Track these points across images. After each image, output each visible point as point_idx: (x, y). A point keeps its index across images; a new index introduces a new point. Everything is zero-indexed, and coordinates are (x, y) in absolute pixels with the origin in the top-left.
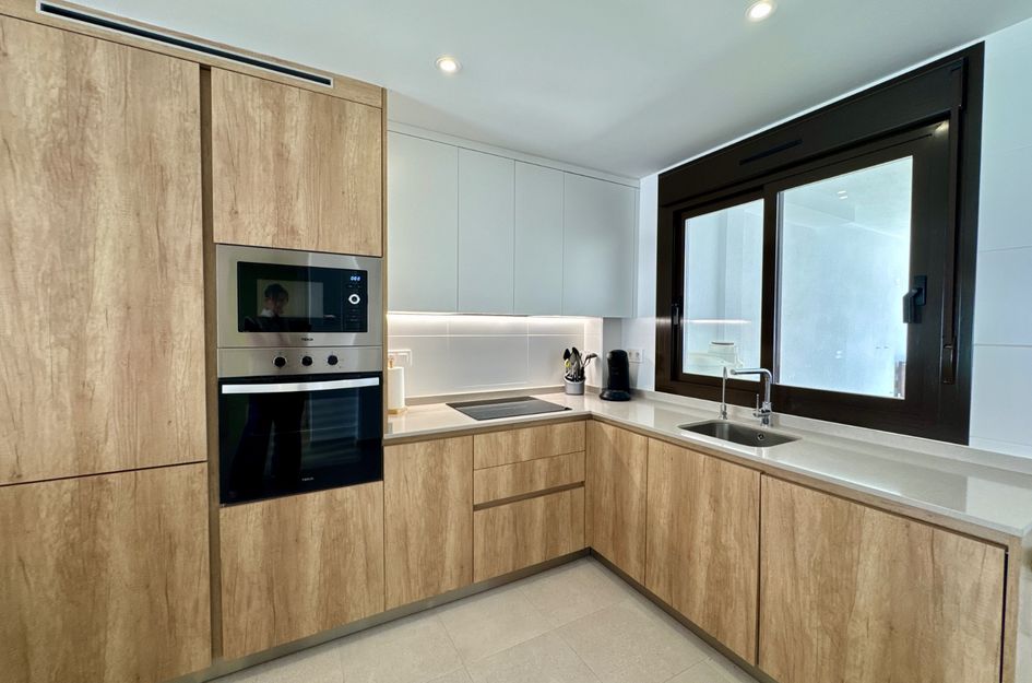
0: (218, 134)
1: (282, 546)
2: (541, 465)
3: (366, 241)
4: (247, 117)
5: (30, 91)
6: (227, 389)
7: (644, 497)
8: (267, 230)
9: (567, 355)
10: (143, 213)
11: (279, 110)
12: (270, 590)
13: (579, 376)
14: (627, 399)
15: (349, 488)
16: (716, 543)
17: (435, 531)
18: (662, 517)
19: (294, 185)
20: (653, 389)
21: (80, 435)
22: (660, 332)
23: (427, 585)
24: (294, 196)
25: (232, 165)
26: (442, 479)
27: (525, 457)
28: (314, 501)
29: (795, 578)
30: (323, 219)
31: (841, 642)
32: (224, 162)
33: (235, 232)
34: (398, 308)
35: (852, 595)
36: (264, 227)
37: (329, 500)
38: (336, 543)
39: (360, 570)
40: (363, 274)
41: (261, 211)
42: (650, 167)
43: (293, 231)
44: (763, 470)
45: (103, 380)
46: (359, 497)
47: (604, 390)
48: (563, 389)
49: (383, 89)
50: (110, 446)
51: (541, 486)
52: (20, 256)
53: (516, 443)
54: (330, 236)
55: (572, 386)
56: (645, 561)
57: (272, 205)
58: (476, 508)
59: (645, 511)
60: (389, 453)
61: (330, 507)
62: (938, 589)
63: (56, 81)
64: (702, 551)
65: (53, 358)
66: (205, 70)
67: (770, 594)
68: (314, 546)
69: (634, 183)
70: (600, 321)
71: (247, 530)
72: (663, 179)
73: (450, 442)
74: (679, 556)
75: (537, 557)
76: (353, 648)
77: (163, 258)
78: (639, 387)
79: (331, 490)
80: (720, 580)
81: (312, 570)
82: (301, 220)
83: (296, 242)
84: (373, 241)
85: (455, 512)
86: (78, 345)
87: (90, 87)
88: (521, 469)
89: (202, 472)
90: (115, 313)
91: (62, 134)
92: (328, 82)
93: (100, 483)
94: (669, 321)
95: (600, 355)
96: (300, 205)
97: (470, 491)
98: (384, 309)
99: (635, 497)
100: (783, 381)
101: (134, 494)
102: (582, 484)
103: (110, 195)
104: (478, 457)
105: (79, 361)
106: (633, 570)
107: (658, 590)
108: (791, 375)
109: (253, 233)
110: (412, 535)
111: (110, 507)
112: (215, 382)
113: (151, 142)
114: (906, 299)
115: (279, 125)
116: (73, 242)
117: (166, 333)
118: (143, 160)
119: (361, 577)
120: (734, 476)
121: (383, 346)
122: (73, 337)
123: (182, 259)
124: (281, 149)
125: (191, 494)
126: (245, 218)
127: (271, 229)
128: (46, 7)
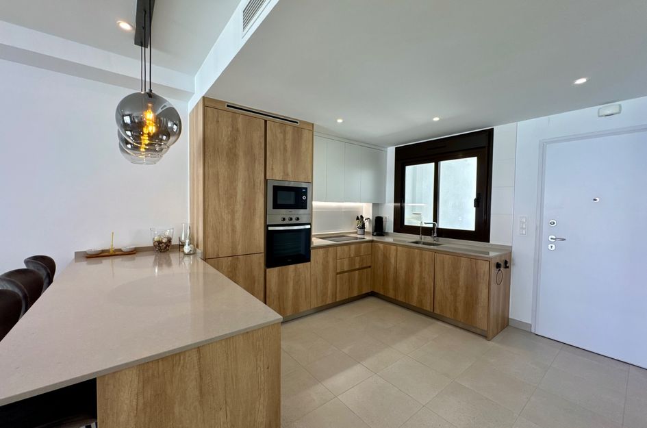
0: (269, 142)
1: (282, 282)
2: (357, 259)
3: (308, 177)
4: (276, 136)
5: (224, 132)
6: (270, 228)
7: (396, 268)
9: (358, 218)
10: (249, 170)
11: (284, 133)
12: (279, 298)
13: (363, 227)
14: (383, 236)
16: (421, 277)
17: (325, 281)
18: (402, 273)
19: (288, 159)
20: (392, 232)
21: (233, 242)
22: (396, 209)
23: (323, 301)
24: (288, 163)
25: (272, 153)
26: (327, 262)
27: (352, 256)
28: (292, 267)
29: (444, 281)
30: (295, 170)
31: (455, 295)
32: (270, 152)
33: (272, 175)
34: (315, 201)
35: (458, 283)
36: (280, 173)
37: (296, 267)
38: (297, 283)
39: (304, 293)
40: (306, 189)
41: (279, 168)
42: (392, 145)
43: (288, 175)
44: (436, 252)
45: (238, 224)
47: (373, 232)
48: (356, 233)
49: (313, 124)
50: (240, 247)
51: (357, 267)
52: (220, 185)
53: (350, 250)
54: (297, 176)
55: (360, 231)
56: (395, 289)
57: (282, 166)
58: (338, 274)
59: (396, 272)
60: (313, 252)
61: (296, 270)
62: (477, 274)
63: (230, 129)
64: (416, 280)
65: (227, 217)
66: (266, 121)
67: (437, 288)
68: (291, 284)
69: (385, 149)
70: (371, 204)
71: (273, 277)
72: (397, 149)
73: (330, 249)
74: (408, 284)
75: (356, 294)
76: (301, 320)
77: (254, 185)
78: (386, 231)
79: (296, 265)
80: (422, 289)
81: (290, 292)
82: (290, 171)
83: (288, 178)
84: (310, 177)
85: (331, 274)
86: (233, 213)
87: (237, 130)
88: (351, 260)
89: (262, 256)
90: (242, 203)
91: (231, 145)
92: (297, 123)
93: (238, 258)
94: (399, 204)
95: (371, 218)
96: (289, 166)
97: (335, 268)
98: (312, 200)
99: (392, 268)
100: (440, 227)
101: (245, 264)
102: (370, 267)
103: (242, 164)
104: (338, 255)
105: (233, 219)
106: (391, 294)
107: (401, 299)
108: (442, 224)
109: (277, 176)
110: (319, 282)
112: (267, 226)
113: (252, 146)
114: (475, 200)
115: (285, 138)
116: (232, 180)
117: (254, 209)
118: (250, 152)
119: (304, 296)
120: (427, 255)
121: (311, 214)
122: (232, 210)
123: (259, 185)
124: (285, 146)
125: (260, 263)
126: (275, 170)
127: (282, 174)
128: (228, 106)
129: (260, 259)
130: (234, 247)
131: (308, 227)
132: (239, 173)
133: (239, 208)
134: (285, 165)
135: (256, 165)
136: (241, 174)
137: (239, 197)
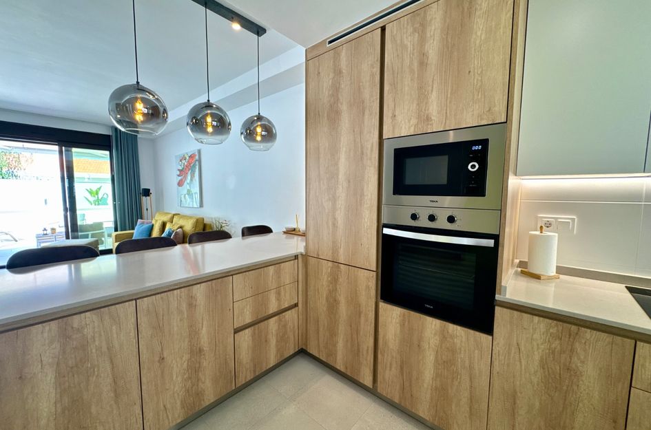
0: (388, 67)
1: (409, 344)
3: (489, 110)
4: (403, 46)
5: (325, 85)
6: (387, 231)
8: (411, 123)
10: (355, 130)
12: (402, 368)
15: (459, 328)
19: (430, 83)
24: (430, 91)
25: (394, 85)
30: (450, 102)
32: (391, 85)
33: (393, 129)
36: (409, 121)
37: (442, 329)
38: (446, 365)
39: (464, 400)
40: (484, 141)
41: (408, 110)
43: (428, 119)
45: (340, 216)
46: (468, 339)
50: (342, 250)
52: (320, 161)
54: (455, 115)
57: (415, 102)
60: (500, 313)
61: (443, 334)
63: (332, 75)
66: (383, 29)
68: (430, 358)
71: (391, 322)
77: (362, 153)
79: (445, 322)
81: (428, 372)
82: (433, 108)
83: (429, 126)
84: (497, 109)
86: (334, 199)
87: (340, 72)
89: (373, 277)
90: (346, 185)
93: (338, 267)
96: (434, 97)
101: (348, 278)
103: (345, 123)
105: (334, 209)
109: (403, 128)
111: (341, 280)
112: (381, 226)
113: (360, 89)
115: (423, 40)
116: (333, 151)
117: (362, 195)
121: (501, 211)
122: (334, 197)
123: (369, 152)
124: (423, 56)
125: (368, 287)
126: (399, 118)
127: (414, 121)
128: (330, 42)
129: (368, 282)
130: (335, 250)
131: (490, 243)
132: (342, 139)
133: (341, 193)
134: (422, 97)
135: (366, 117)
136: (345, 140)
137: (342, 176)
